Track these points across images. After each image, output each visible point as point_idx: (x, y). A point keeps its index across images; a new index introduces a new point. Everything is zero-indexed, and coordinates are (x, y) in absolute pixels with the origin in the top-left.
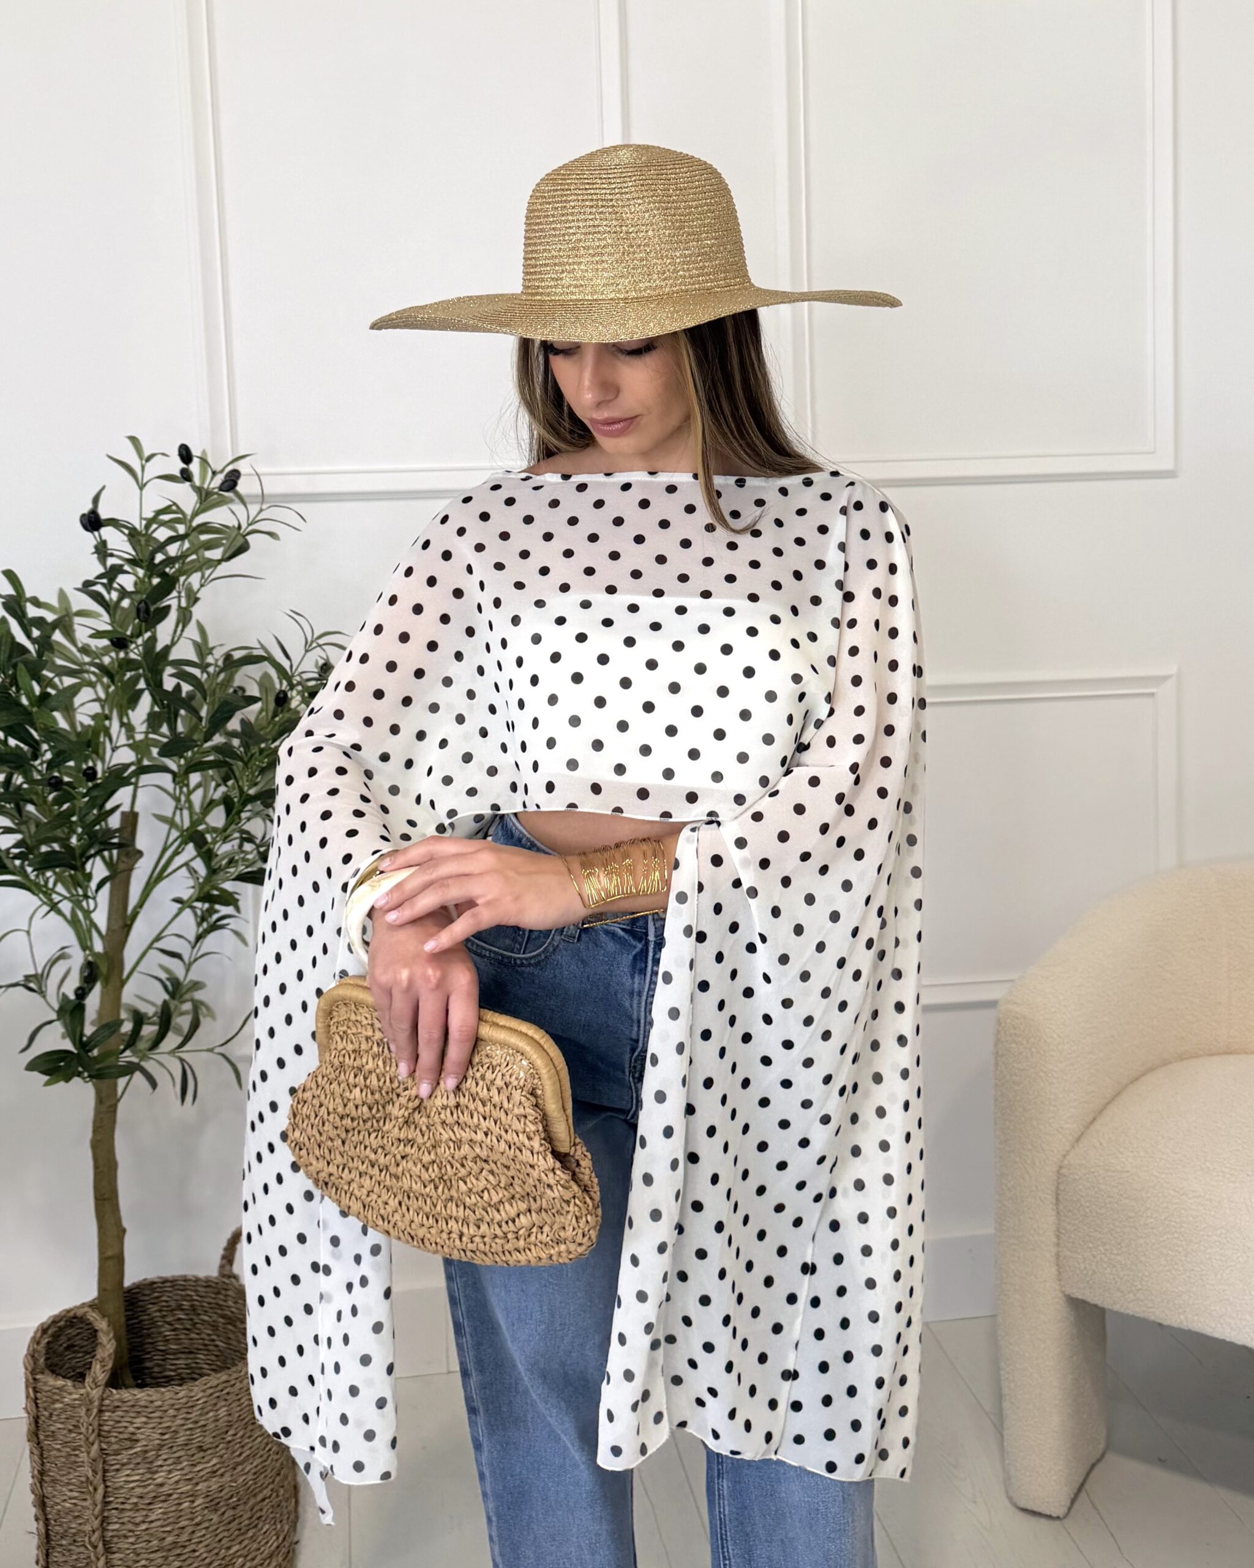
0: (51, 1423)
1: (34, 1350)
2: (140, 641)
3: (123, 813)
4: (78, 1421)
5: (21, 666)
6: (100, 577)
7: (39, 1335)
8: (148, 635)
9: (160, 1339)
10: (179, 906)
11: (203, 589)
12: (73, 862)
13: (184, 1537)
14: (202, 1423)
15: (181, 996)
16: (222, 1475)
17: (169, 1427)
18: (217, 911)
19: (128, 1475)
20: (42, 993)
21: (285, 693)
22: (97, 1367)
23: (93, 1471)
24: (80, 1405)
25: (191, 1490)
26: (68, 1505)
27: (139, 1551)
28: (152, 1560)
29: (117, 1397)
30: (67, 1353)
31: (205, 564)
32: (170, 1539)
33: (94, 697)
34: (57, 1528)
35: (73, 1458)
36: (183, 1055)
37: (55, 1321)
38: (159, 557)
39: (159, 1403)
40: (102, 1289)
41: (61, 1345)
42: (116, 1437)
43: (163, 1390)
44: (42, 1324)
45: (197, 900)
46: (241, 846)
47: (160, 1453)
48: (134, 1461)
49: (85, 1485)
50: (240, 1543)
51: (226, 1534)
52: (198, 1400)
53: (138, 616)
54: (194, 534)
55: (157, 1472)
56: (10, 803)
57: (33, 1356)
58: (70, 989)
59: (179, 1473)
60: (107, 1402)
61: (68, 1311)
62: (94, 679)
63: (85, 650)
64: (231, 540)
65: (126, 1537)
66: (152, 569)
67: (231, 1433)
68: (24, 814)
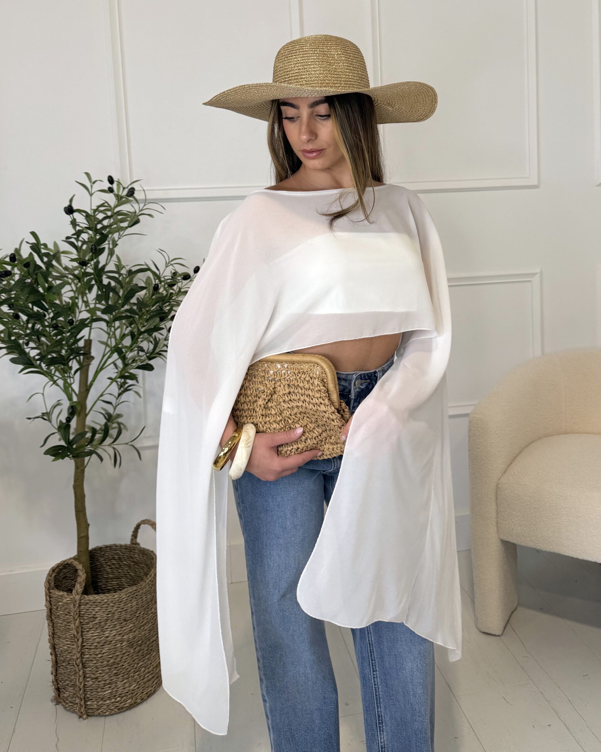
0: (58, 611)
1: (49, 580)
2: (92, 263)
3: (85, 340)
4: (70, 610)
5: (39, 274)
6: (73, 235)
7: (51, 572)
8: (95, 260)
9: (105, 573)
10: (110, 381)
11: (120, 240)
12: (63, 362)
13: (119, 659)
14: (125, 609)
15: (112, 421)
16: (135, 631)
17: (110, 611)
18: (127, 383)
19: (92, 633)
20: (50, 421)
21: (158, 285)
22: (78, 586)
23: (77, 632)
24: (71, 603)
25: (121, 639)
26: (65, 647)
27: (98, 667)
28: (104, 671)
29: (87, 599)
30: (63, 580)
31: (120, 229)
32: (112, 661)
33: (70, 289)
34: (61, 658)
35: (68, 627)
36: (115, 446)
37: (58, 566)
38: (99, 226)
39: (106, 601)
40: (79, 551)
41: (61, 577)
42: (87, 617)
43: (108, 595)
44: (53, 568)
45: (119, 378)
46: (138, 353)
47: (107, 623)
48: (96, 627)
49: (73, 638)
50: (143, 661)
51: (137, 657)
52: (123, 599)
53: (92, 252)
54: (115, 216)
55: (105, 631)
56: (34, 336)
57: (48, 582)
58: (63, 418)
59: (115, 631)
60: (82, 601)
61: (64, 561)
62: (70, 281)
63: (66, 268)
64: (132, 218)
65: (92, 661)
66: (96, 231)
67: (138, 612)
68: (41, 341)
